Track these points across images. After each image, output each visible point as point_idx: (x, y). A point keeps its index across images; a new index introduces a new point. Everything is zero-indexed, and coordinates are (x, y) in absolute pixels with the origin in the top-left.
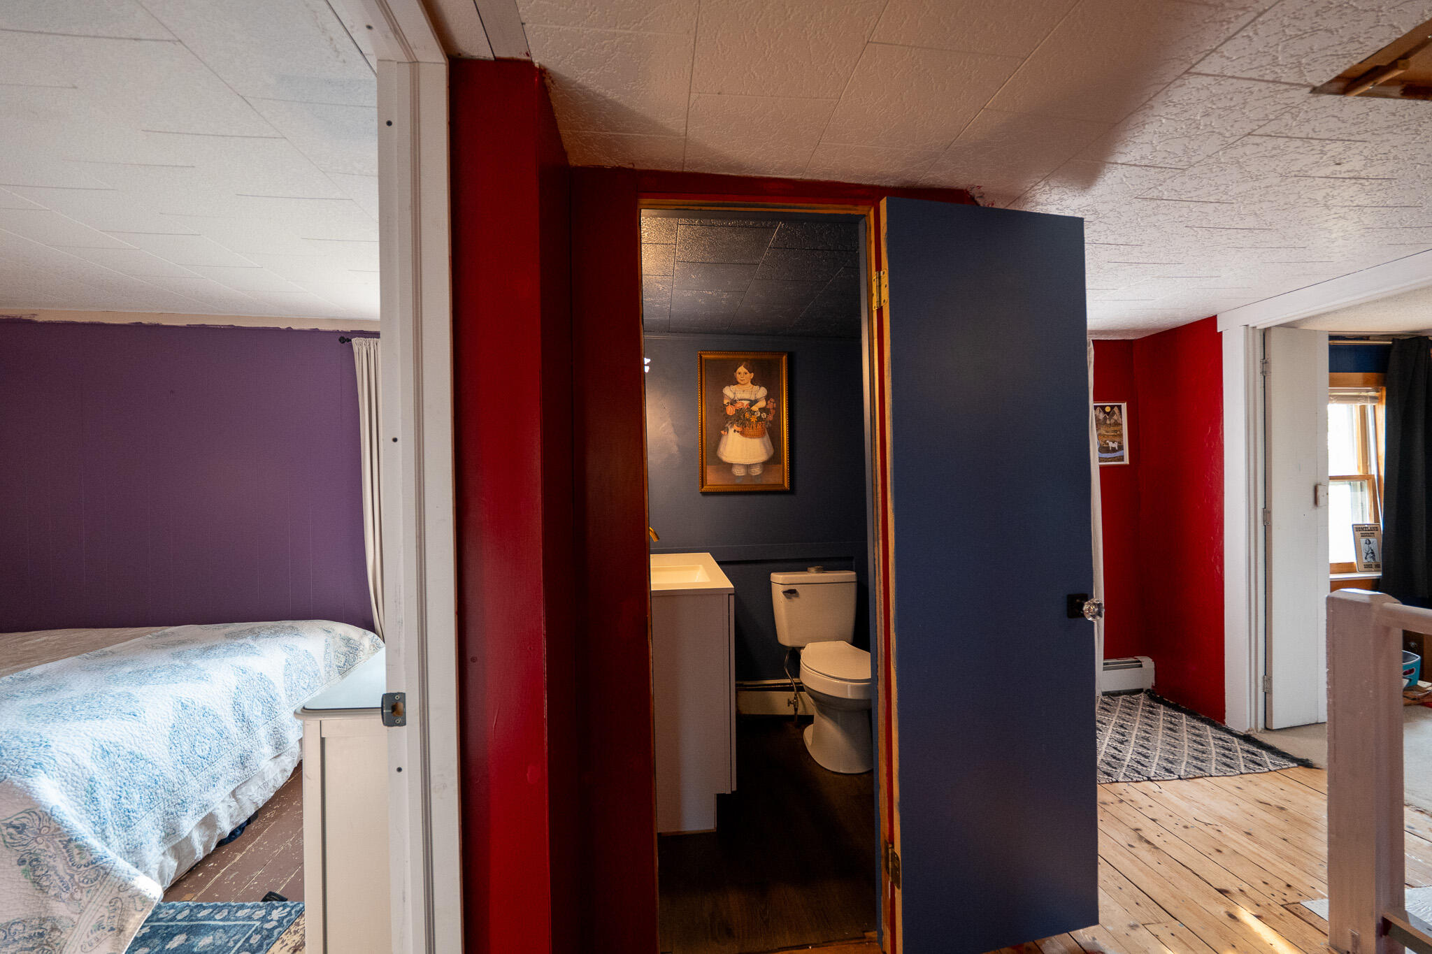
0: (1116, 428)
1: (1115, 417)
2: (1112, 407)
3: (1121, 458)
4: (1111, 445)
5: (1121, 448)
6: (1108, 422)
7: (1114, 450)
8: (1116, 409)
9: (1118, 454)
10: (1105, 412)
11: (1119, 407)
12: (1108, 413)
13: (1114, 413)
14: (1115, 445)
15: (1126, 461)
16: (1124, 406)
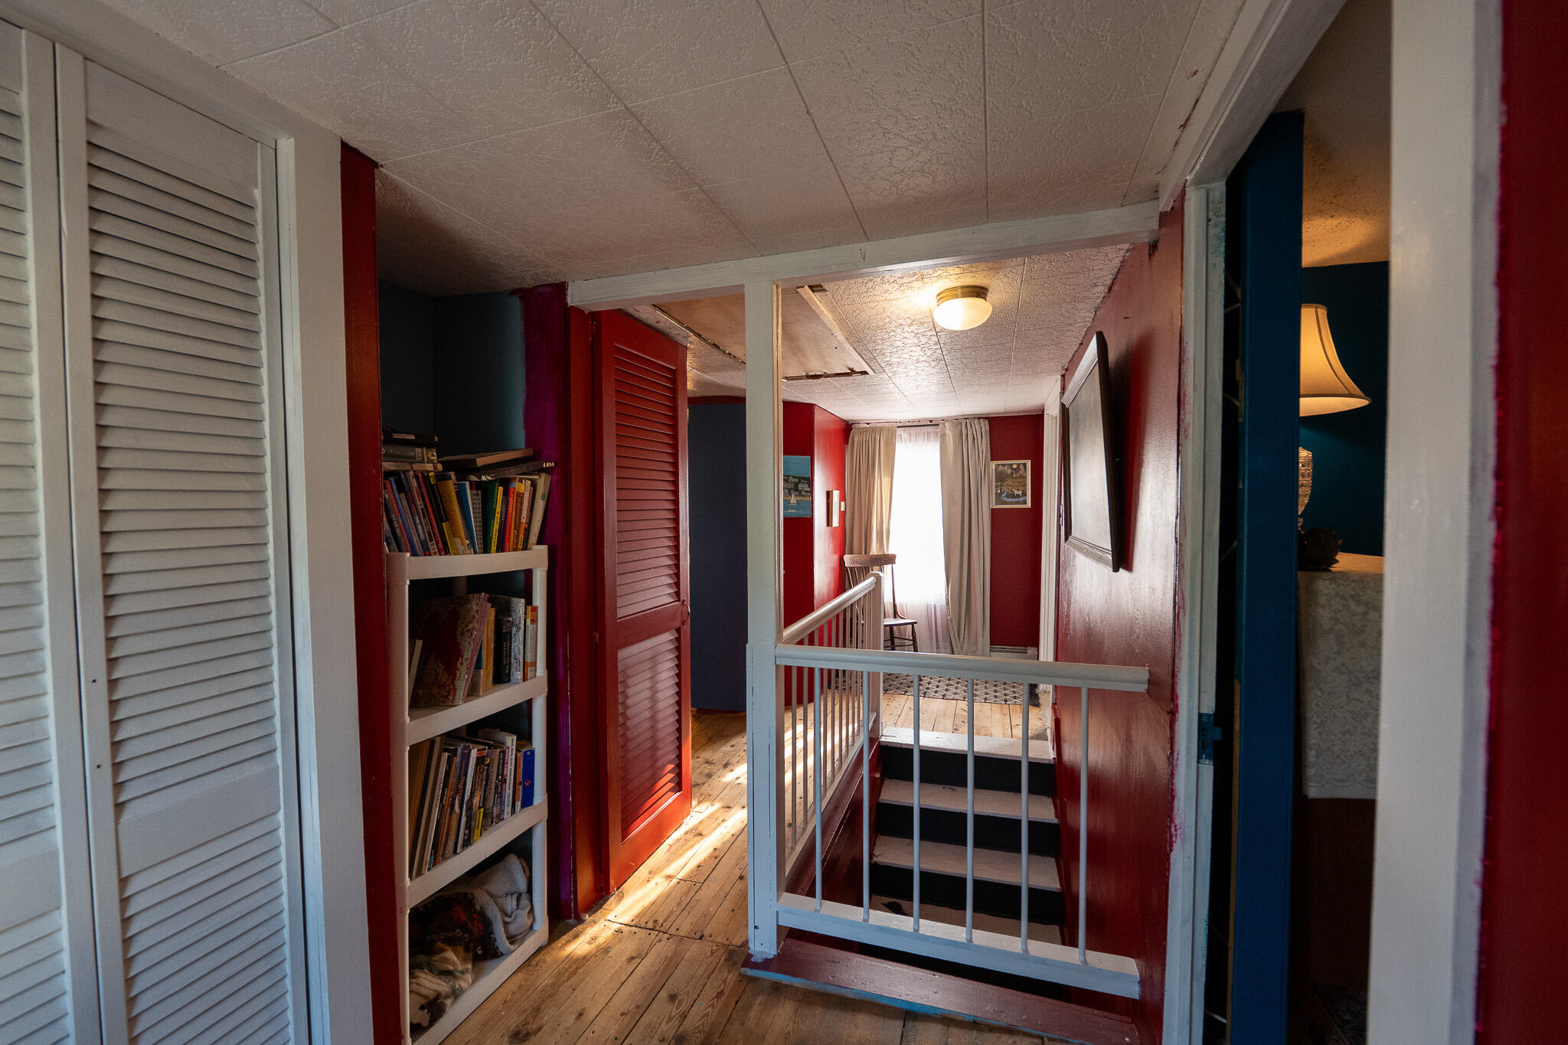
0: (1021, 480)
1: (1021, 472)
2: (1018, 465)
3: (1025, 502)
4: (1016, 492)
5: (1024, 494)
6: (1014, 476)
7: (1018, 496)
8: (1022, 467)
9: (1021, 499)
10: (1012, 469)
11: (1025, 465)
12: (1015, 470)
13: (1020, 469)
14: (1020, 493)
15: (1029, 505)
16: (1029, 463)
